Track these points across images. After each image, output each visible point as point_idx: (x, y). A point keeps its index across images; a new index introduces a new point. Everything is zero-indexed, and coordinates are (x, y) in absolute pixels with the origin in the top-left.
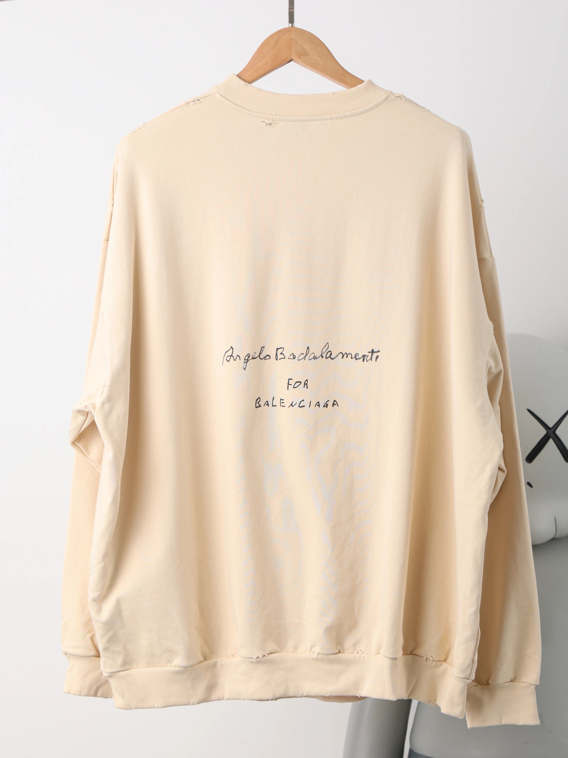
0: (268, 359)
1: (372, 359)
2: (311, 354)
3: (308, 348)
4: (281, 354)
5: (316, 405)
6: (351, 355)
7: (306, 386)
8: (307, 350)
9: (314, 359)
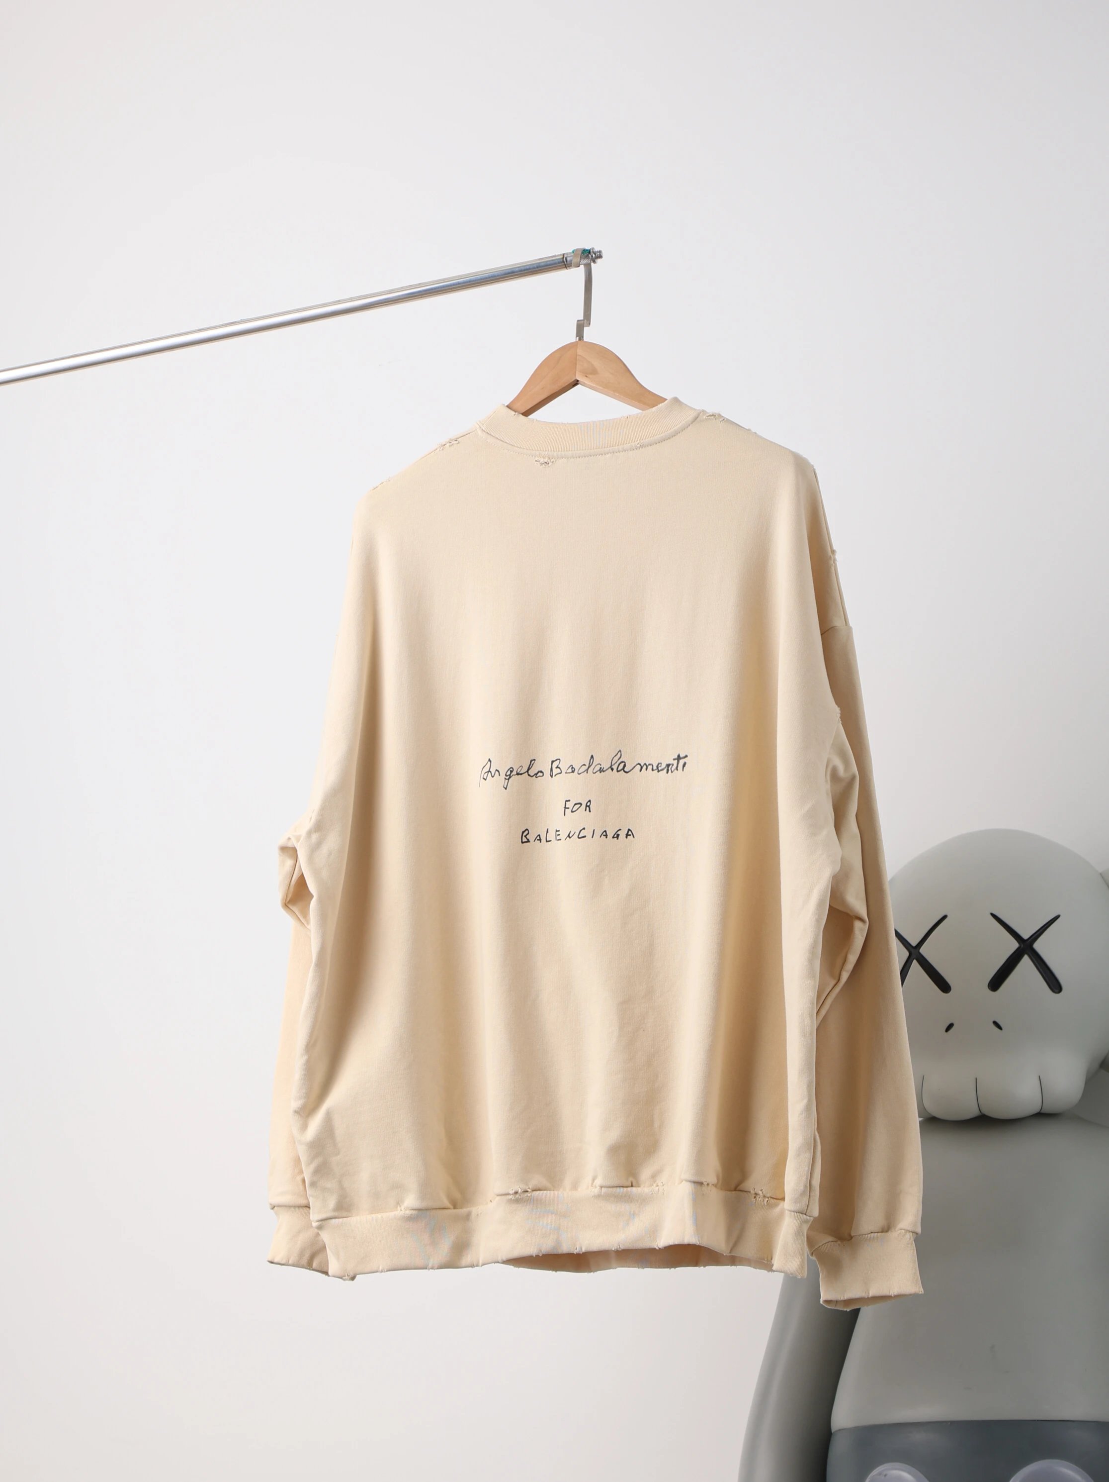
0: (540, 776)
1: (678, 768)
2: (597, 765)
3: (592, 757)
4: (557, 767)
5: (602, 836)
6: (651, 766)
7: (588, 808)
8: (590, 760)
9: (600, 772)
